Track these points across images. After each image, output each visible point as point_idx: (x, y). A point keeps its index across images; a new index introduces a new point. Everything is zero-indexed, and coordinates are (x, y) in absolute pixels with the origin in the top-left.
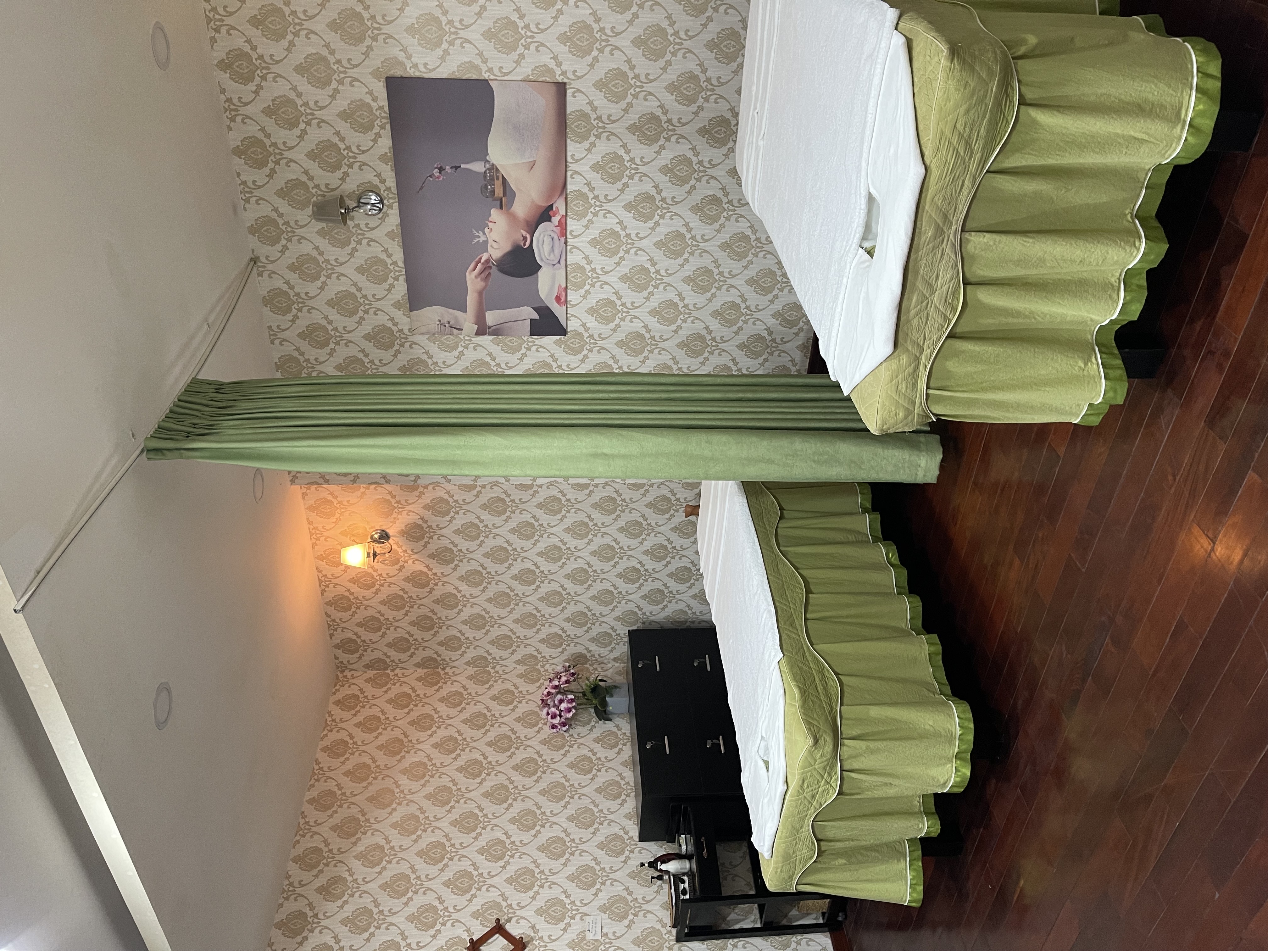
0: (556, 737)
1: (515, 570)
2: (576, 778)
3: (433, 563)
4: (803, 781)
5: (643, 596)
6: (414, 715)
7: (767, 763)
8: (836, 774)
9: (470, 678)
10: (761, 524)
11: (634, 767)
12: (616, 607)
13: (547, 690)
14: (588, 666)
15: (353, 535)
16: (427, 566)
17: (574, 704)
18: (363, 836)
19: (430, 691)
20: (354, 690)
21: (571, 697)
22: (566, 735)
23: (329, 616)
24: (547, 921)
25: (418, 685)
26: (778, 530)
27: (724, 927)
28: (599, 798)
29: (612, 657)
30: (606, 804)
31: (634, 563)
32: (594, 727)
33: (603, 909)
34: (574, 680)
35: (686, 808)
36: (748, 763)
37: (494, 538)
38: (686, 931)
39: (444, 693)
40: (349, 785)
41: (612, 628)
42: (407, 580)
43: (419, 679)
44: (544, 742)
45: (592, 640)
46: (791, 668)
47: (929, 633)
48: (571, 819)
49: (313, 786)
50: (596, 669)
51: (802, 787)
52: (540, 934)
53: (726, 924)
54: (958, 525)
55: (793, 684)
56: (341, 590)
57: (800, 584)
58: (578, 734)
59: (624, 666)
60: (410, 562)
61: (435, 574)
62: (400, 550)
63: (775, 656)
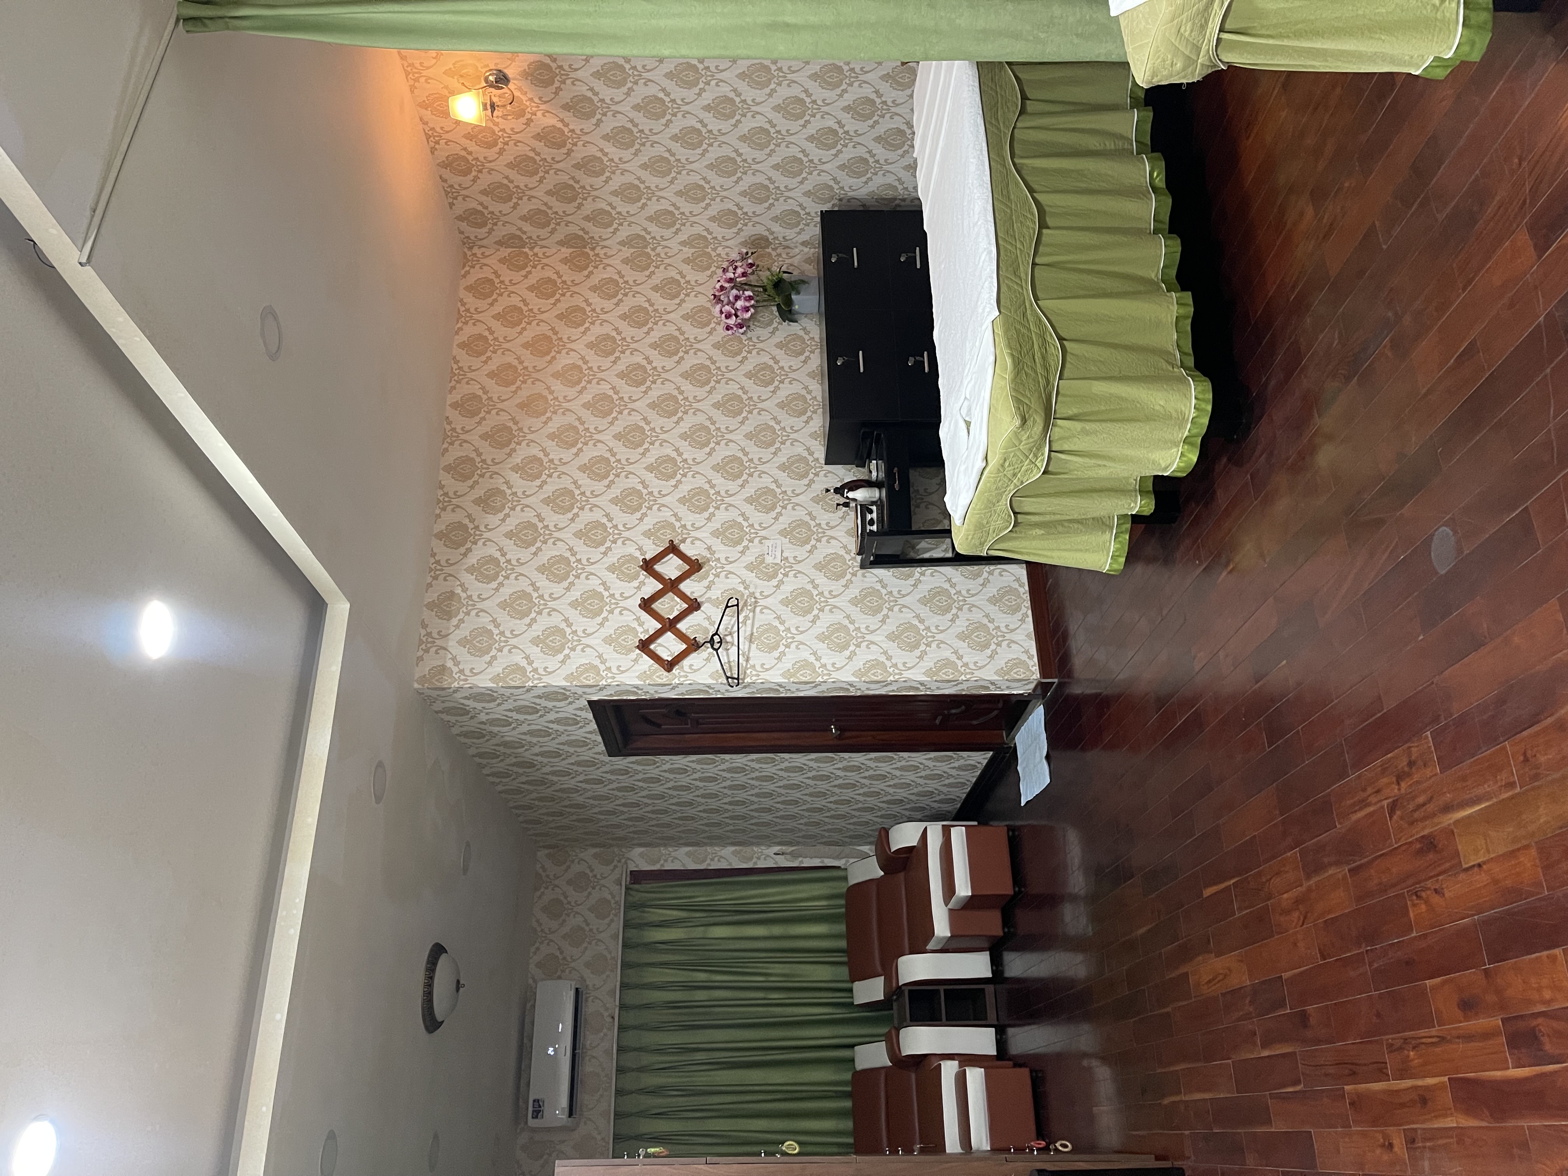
0: (731, 340)
1: (674, 129)
2: (755, 390)
3: (567, 116)
4: (1005, 460)
5: (841, 165)
6: (562, 306)
7: (968, 424)
8: (1043, 454)
9: (626, 261)
10: (993, 121)
11: (822, 380)
12: (805, 179)
13: (720, 284)
14: (769, 250)
15: (462, 76)
16: (562, 121)
17: (753, 302)
18: (518, 447)
19: (579, 277)
20: (487, 273)
21: (748, 293)
22: (744, 337)
23: (445, 181)
24: (724, 543)
25: (563, 269)
26: (1016, 130)
27: (912, 555)
28: (781, 415)
29: (800, 241)
30: (788, 421)
31: (831, 123)
32: (776, 329)
33: (783, 533)
34: (753, 273)
35: (879, 435)
36: (949, 419)
37: (645, 84)
38: (872, 558)
39: (595, 280)
40: (496, 390)
41: (801, 205)
42: (538, 137)
43: (565, 261)
44: (716, 346)
45: (775, 219)
46: (1006, 331)
47: (1184, 289)
48: (749, 436)
49: (454, 388)
50: (779, 255)
51: (1002, 466)
52: (717, 556)
53: (915, 552)
54: (1251, 140)
55: (1006, 351)
56: (456, 149)
57: (1033, 214)
58: (758, 338)
59: (815, 251)
60: (539, 114)
61: (573, 131)
62: (524, 98)
63: (989, 313)
